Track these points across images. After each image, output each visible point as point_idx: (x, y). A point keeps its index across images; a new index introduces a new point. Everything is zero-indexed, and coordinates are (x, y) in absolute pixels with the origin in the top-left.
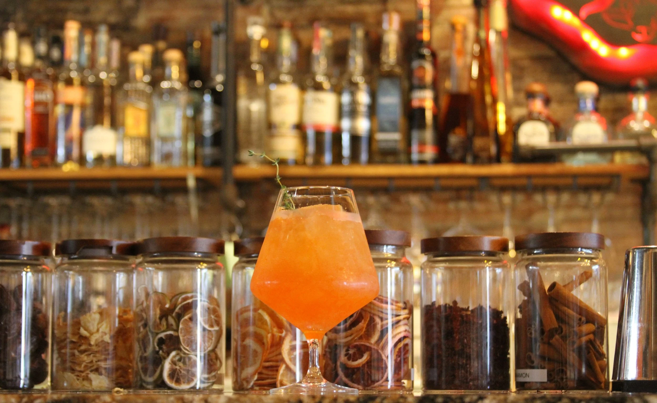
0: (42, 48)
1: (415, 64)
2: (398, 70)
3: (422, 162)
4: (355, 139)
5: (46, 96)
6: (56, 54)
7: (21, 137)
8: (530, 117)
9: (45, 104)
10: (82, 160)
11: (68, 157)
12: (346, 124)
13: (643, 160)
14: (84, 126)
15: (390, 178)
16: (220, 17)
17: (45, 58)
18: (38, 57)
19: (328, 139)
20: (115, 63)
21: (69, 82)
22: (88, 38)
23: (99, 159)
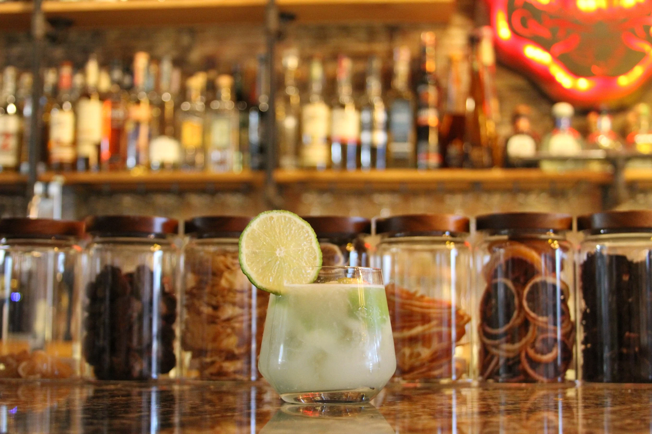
0: (117, 74)
1: (421, 88)
2: (408, 94)
3: (428, 168)
4: (373, 150)
5: (120, 113)
6: (127, 81)
7: (98, 147)
8: (517, 132)
9: (118, 121)
10: (149, 167)
11: (138, 163)
12: (366, 137)
13: (608, 168)
14: (150, 137)
15: (402, 182)
16: (262, 51)
17: (119, 83)
18: (113, 82)
19: (351, 150)
20: (176, 86)
21: (138, 102)
22: (153, 68)
23: (163, 166)
